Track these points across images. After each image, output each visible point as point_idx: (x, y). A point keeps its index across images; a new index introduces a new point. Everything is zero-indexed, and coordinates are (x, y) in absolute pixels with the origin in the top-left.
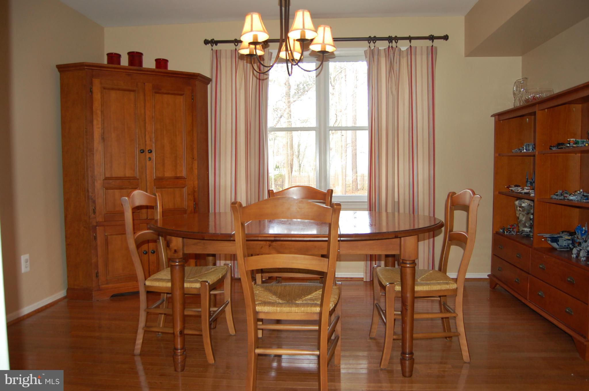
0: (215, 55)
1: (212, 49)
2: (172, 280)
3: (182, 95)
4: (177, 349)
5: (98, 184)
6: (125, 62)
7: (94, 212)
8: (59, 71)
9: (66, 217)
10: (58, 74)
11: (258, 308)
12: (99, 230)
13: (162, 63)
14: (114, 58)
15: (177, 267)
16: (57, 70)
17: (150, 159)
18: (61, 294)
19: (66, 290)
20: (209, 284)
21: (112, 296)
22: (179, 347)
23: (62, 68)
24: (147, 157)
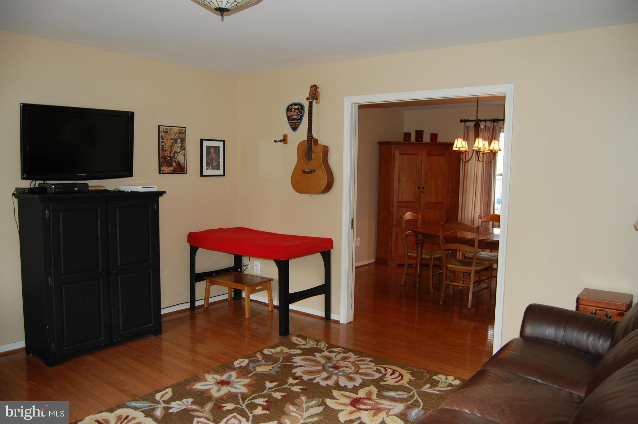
0: (466, 129)
1: (465, 126)
2: (417, 254)
3: (443, 156)
4: (417, 282)
5: (395, 205)
6: (413, 139)
7: (392, 219)
8: (379, 145)
9: (378, 221)
10: (378, 146)
11: (448, 266)
12: (394, 229)
13: (434, 136)
14: (407, 136)
15: (420, 247)
16: (378, 144)
17: (423, 192)
18: (373, 261)
19: (375, 259)
20: (434, 257)
21: (398, 265)
22: (418, 281)
23: (380, 144)
24: (422, 191)
